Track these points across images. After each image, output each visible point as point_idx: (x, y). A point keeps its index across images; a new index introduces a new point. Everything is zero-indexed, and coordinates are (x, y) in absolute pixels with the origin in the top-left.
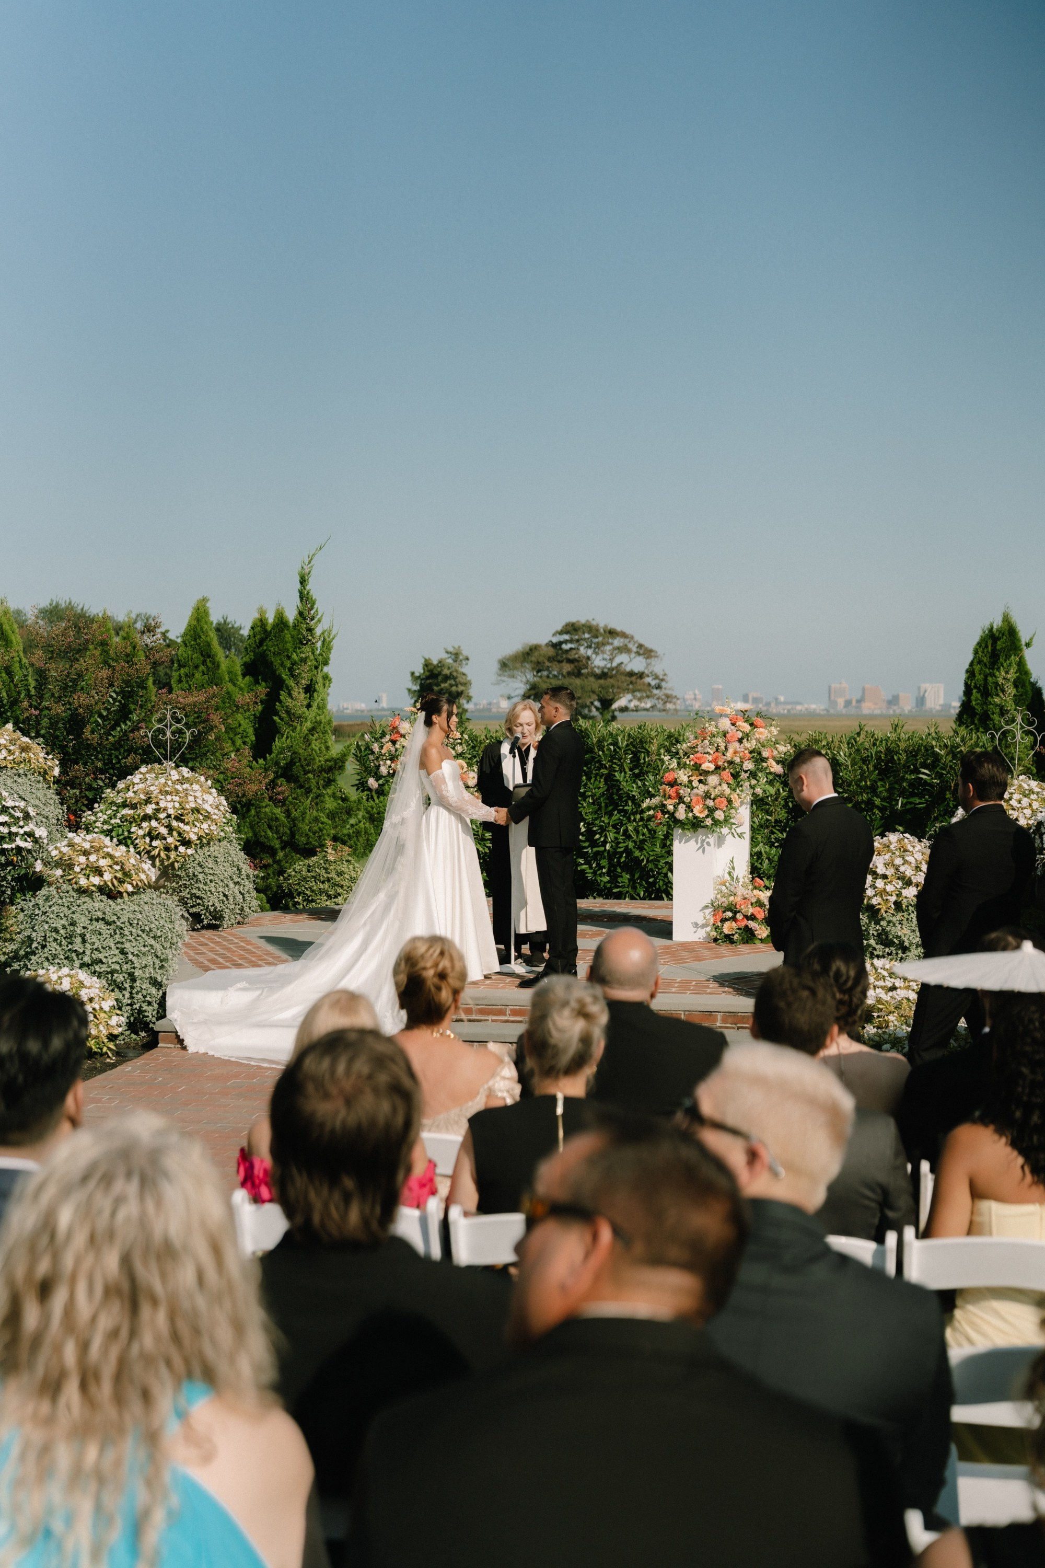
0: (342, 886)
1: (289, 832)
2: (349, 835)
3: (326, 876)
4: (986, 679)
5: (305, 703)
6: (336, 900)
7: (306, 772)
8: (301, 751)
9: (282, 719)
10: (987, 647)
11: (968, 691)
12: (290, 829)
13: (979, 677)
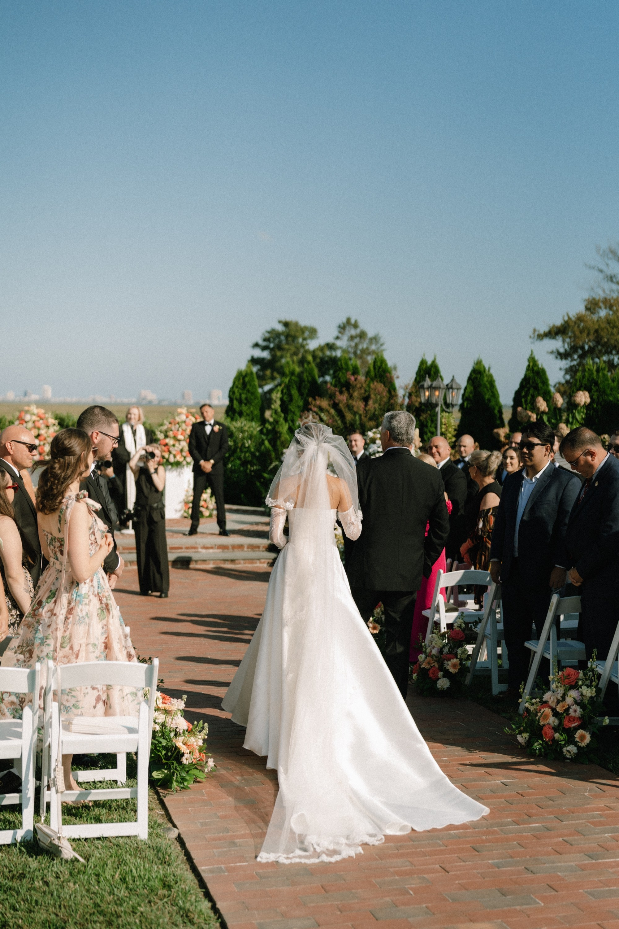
4: (240, 395)
11: (231, 400)
13: (237, 394)
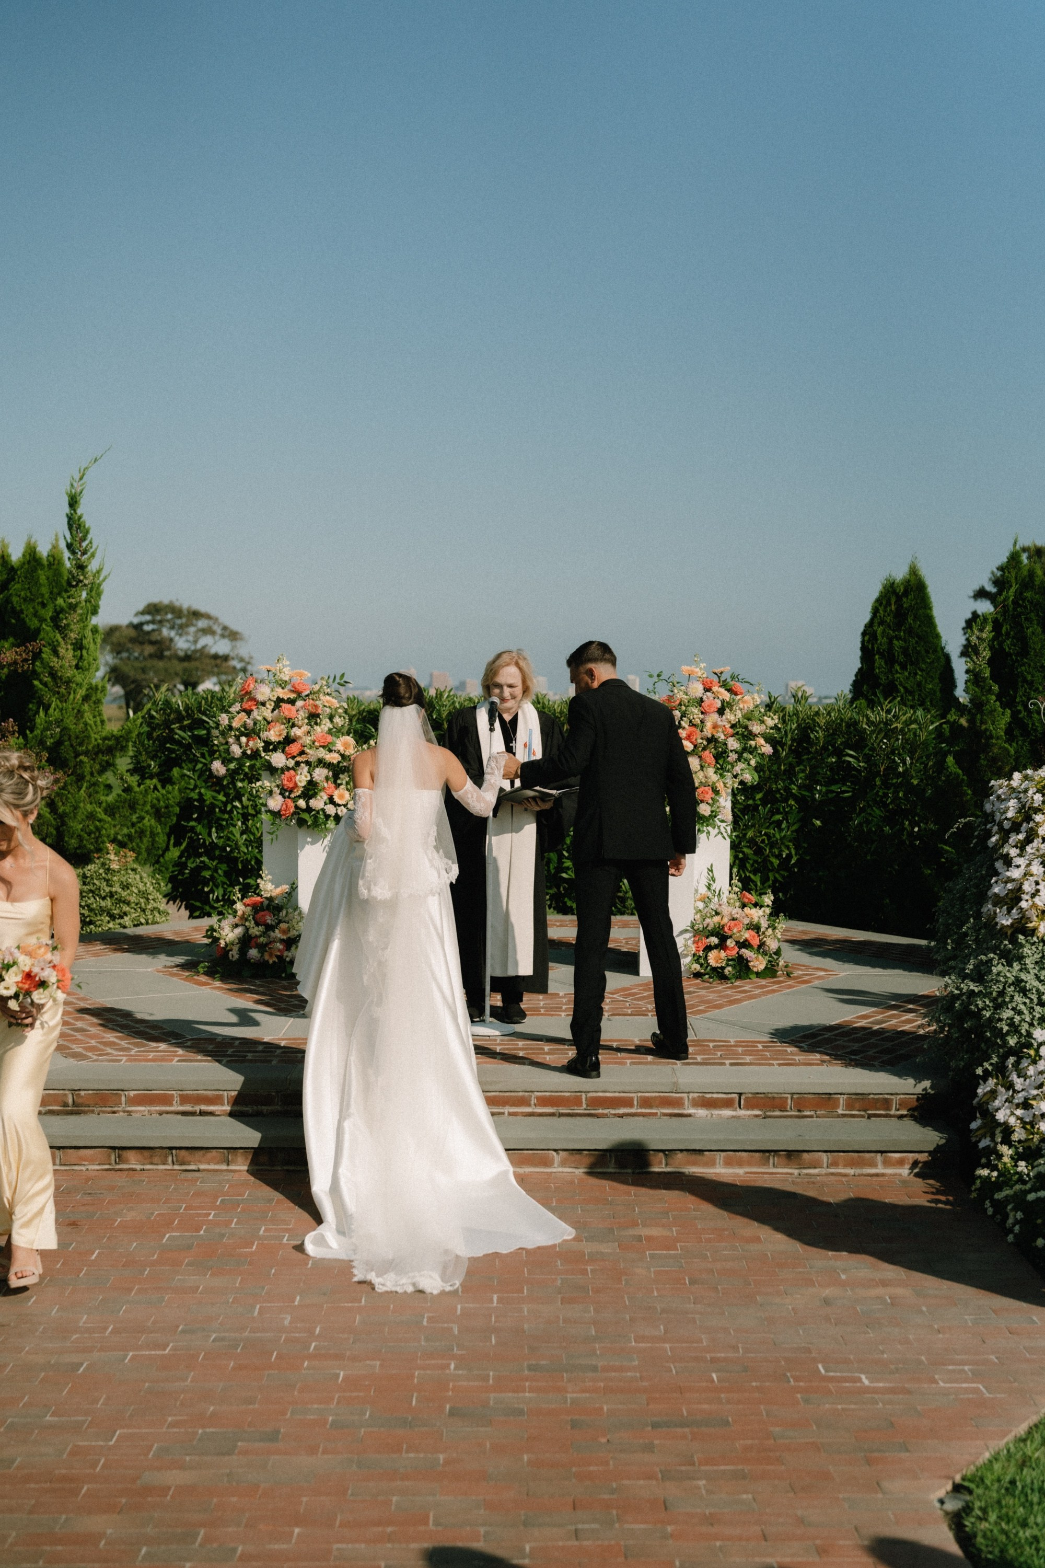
0: (128, 903)
1: (55, 832)
2: (130, 836)
3: (107, 889)
4: (889, 640)
5: (74, 663)
6: (121, 921)
7: (77, 756)
8: (72, 727)
9: (45, 685)
10: (889, 603)
12: (57, 829)
